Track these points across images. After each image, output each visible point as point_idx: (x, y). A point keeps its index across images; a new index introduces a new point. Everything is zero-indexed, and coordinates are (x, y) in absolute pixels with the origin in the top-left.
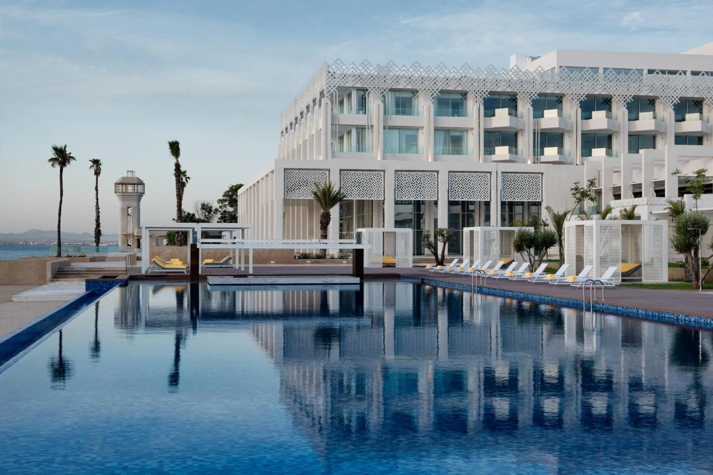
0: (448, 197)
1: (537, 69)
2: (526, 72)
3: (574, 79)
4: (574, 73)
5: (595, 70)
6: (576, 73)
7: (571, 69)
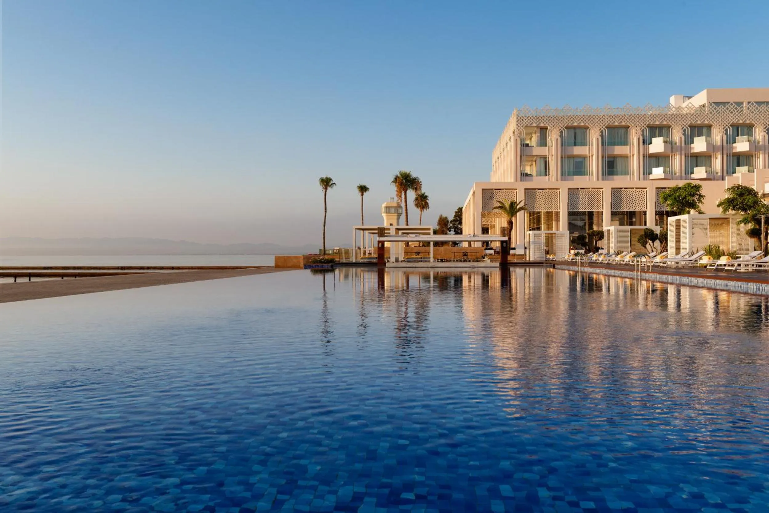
0: (611, 208)
1: (688, 105)
2: (678, 108)
3: (720, 112)
4: (720, 107)
5: (739, 104)
6: (721, 107)
7: (718, 104)
